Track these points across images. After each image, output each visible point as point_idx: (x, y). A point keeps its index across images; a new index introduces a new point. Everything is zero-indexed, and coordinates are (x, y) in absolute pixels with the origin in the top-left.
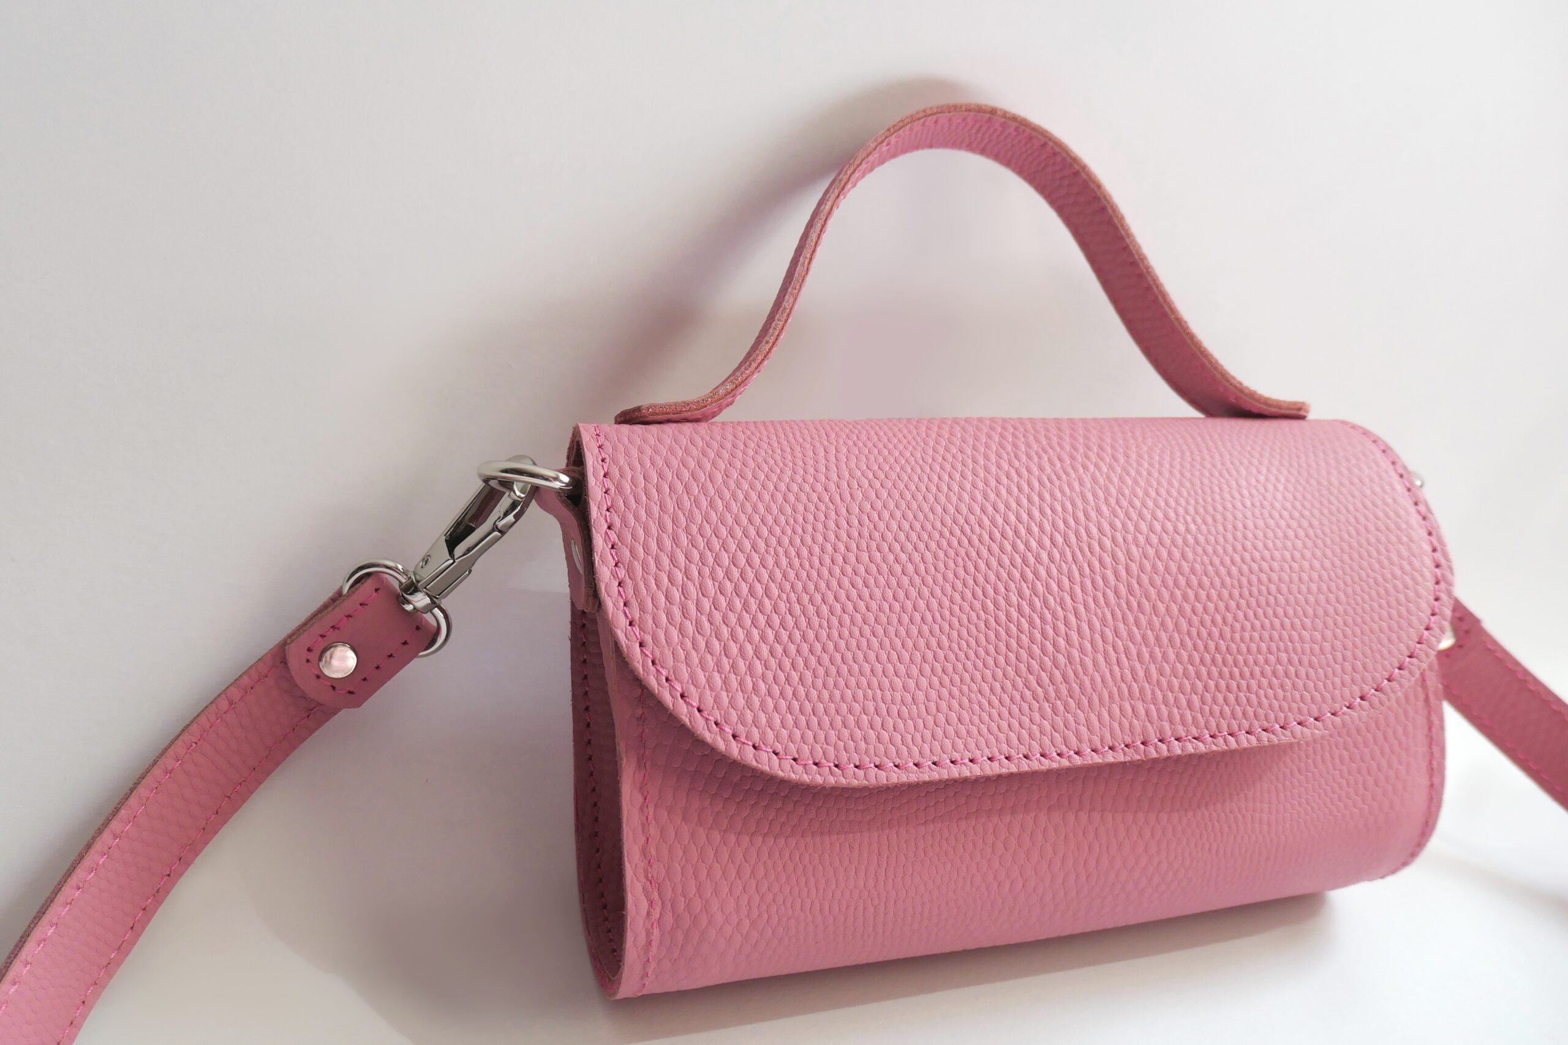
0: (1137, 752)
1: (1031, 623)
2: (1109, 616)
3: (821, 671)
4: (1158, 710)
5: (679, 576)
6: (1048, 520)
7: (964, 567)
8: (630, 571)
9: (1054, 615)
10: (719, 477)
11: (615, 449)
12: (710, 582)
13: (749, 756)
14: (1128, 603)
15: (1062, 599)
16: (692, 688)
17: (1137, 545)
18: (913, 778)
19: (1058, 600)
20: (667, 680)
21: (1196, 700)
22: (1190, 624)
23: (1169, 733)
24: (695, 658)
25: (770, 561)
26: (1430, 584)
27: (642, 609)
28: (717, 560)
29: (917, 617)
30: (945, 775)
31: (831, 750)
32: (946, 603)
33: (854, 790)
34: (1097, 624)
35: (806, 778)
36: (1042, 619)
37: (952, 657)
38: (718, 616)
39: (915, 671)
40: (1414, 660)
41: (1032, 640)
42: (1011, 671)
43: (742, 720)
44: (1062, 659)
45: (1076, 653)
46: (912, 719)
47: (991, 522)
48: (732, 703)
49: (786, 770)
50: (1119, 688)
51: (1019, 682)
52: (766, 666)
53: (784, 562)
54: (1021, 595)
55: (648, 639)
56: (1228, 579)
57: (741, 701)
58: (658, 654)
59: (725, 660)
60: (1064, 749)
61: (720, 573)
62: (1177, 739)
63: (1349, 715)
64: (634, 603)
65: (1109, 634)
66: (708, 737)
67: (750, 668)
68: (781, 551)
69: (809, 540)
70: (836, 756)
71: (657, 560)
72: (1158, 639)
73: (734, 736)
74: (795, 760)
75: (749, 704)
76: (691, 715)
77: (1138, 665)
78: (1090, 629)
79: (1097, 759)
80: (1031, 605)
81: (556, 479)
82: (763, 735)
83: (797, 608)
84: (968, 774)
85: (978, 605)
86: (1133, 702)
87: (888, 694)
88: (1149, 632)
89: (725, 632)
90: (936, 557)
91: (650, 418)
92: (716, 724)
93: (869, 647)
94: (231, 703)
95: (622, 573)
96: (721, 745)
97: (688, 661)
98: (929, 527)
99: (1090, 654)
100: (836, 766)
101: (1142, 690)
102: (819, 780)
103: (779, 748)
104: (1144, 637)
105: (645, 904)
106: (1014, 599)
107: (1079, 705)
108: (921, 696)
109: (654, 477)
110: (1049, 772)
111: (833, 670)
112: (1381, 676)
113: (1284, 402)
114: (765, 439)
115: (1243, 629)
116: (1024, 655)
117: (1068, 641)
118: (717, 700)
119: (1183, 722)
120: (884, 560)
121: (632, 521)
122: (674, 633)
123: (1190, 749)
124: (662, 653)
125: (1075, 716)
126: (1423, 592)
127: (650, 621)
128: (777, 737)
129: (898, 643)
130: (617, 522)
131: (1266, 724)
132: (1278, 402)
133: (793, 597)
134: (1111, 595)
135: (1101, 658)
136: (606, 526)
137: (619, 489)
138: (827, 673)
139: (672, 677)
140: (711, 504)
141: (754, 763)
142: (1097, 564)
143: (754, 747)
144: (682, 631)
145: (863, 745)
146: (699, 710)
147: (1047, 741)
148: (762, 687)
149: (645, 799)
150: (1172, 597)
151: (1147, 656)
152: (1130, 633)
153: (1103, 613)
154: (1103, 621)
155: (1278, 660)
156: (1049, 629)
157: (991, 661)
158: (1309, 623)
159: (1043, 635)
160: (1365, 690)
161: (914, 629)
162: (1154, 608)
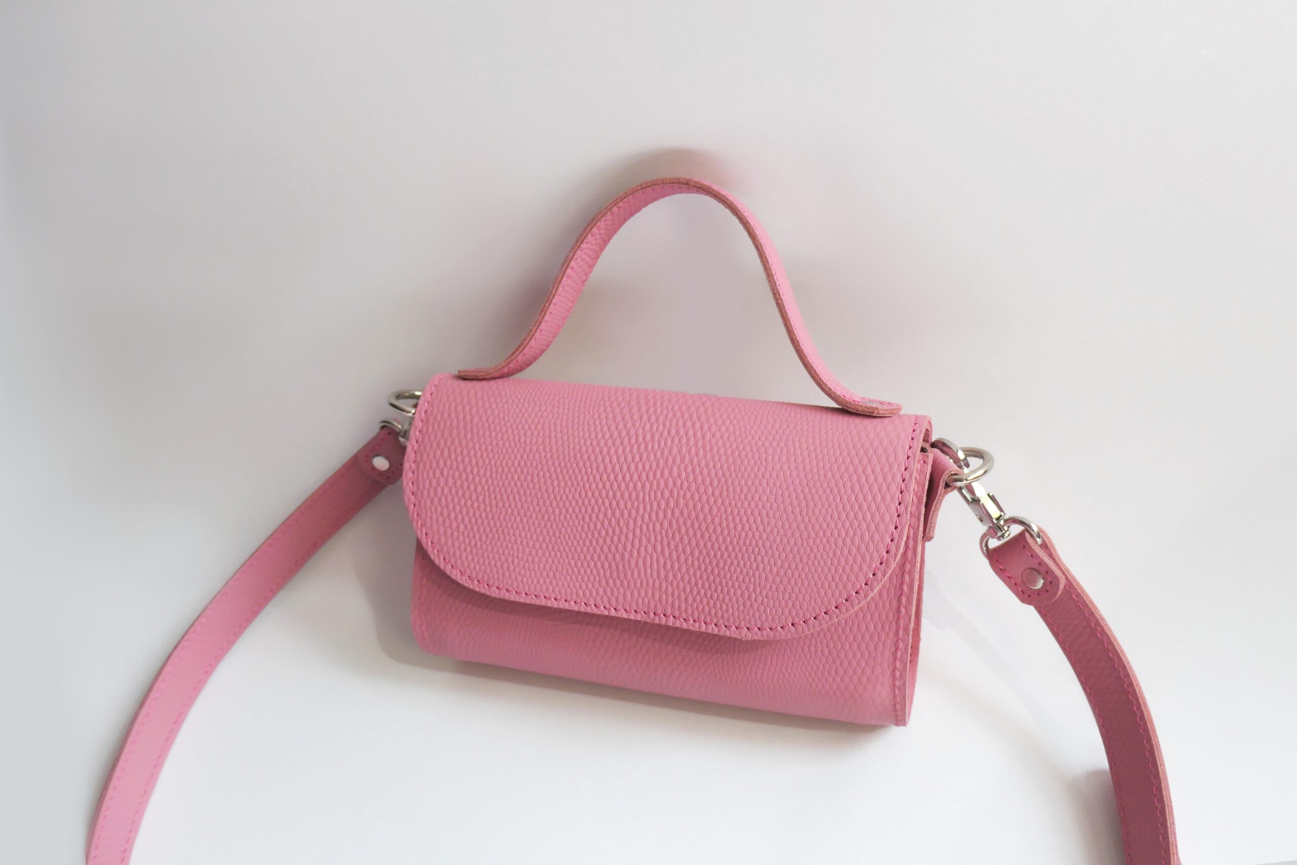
1: (607, 533)
2: (653, 538)
3: (490, 536)
4: (667, 597)
6: (638, 473)
8: (418, 467)
9: (621, 530)
14: (667, 531)
15: (628, 523)
17: (684, 499)
19: (626, 522)
21: (690, 598)
22: (700, 553)
23: (670, 612)
24: (434, 517)
27: (418, 487)
29: (547, 517)
31: (486, 579)
32: (564, 511)
34: (645, 542)
35: (471, 587)
36: (614, 531)
37: (559, 541)
38: (450, 497)
40: (837, 611)
42: (589, 557)
43: (449, 552)
44: (618, 557)
46: (529, 570)
47: (604, 468)
48: (446, 543)
49: (464, 581)
50: (647, 580)
51: (592, 563)
52: (466, 527)
56: (733, 531)
57: (450, 542)
59: (447, 520)
60: (608, 606)
63: (780, 632)
64: (415, 483)
65: (650, 548)
67: (458, 527)
70: (488, 580)
71: (431, 463)
72: (678, 557)
73: (445, 560)
74: (468, 576)
75: (453, 544)
76: (427, 543)
77: (662, 570)
78: (640, 543)
79: (625, 616)
82: (456, 563)
83: (487, 501)
86: (653, 590)
87: (520, 555)
88: (674, 552)
89: (451, 505)
90: (566, 485)
92: (437, 551)
93: (517, 528)
95: (415, 466)
97: (431, 518)
99: (635, 557)
100: (488, 585)
101: (661, 584)
103: (463, 569)
104: (670, 555)
106: (601, 516)
108: (537, 559)
111: (497, 536)
112: (809, 615)
115: (732, 563)
117: (625, 547)
118: (440, 540)
119: (680, 608)
120: (539, 482)
122: (429, 502)
123: (679, 624)
124: (422, 511)
125: (618, 589)
127: (420, 494)
128: (463, 564)
129: (533, 529)
131: (727, 623)
133: (487, 494)
135: (641, 562)
138: (493, 537)
140: (466, 435)
141: (450, 574)
142: (656, 506)
143: (451, 566)
144: (432, 502)
145: (501, 578)
146: (432, 543)
147: (599, 600)
148: (461, 538)
150: (695, 535)
151: (669, 566)
152: (663, 550)
153: (650, 535)
154: (649, 540)
155: (747, 588)
156: (616, 538)
157: (579, 549)
158: (775, 570)
159: (612, 540)
160: (797, 620)
161: (543, 523)
162: (681, 539)
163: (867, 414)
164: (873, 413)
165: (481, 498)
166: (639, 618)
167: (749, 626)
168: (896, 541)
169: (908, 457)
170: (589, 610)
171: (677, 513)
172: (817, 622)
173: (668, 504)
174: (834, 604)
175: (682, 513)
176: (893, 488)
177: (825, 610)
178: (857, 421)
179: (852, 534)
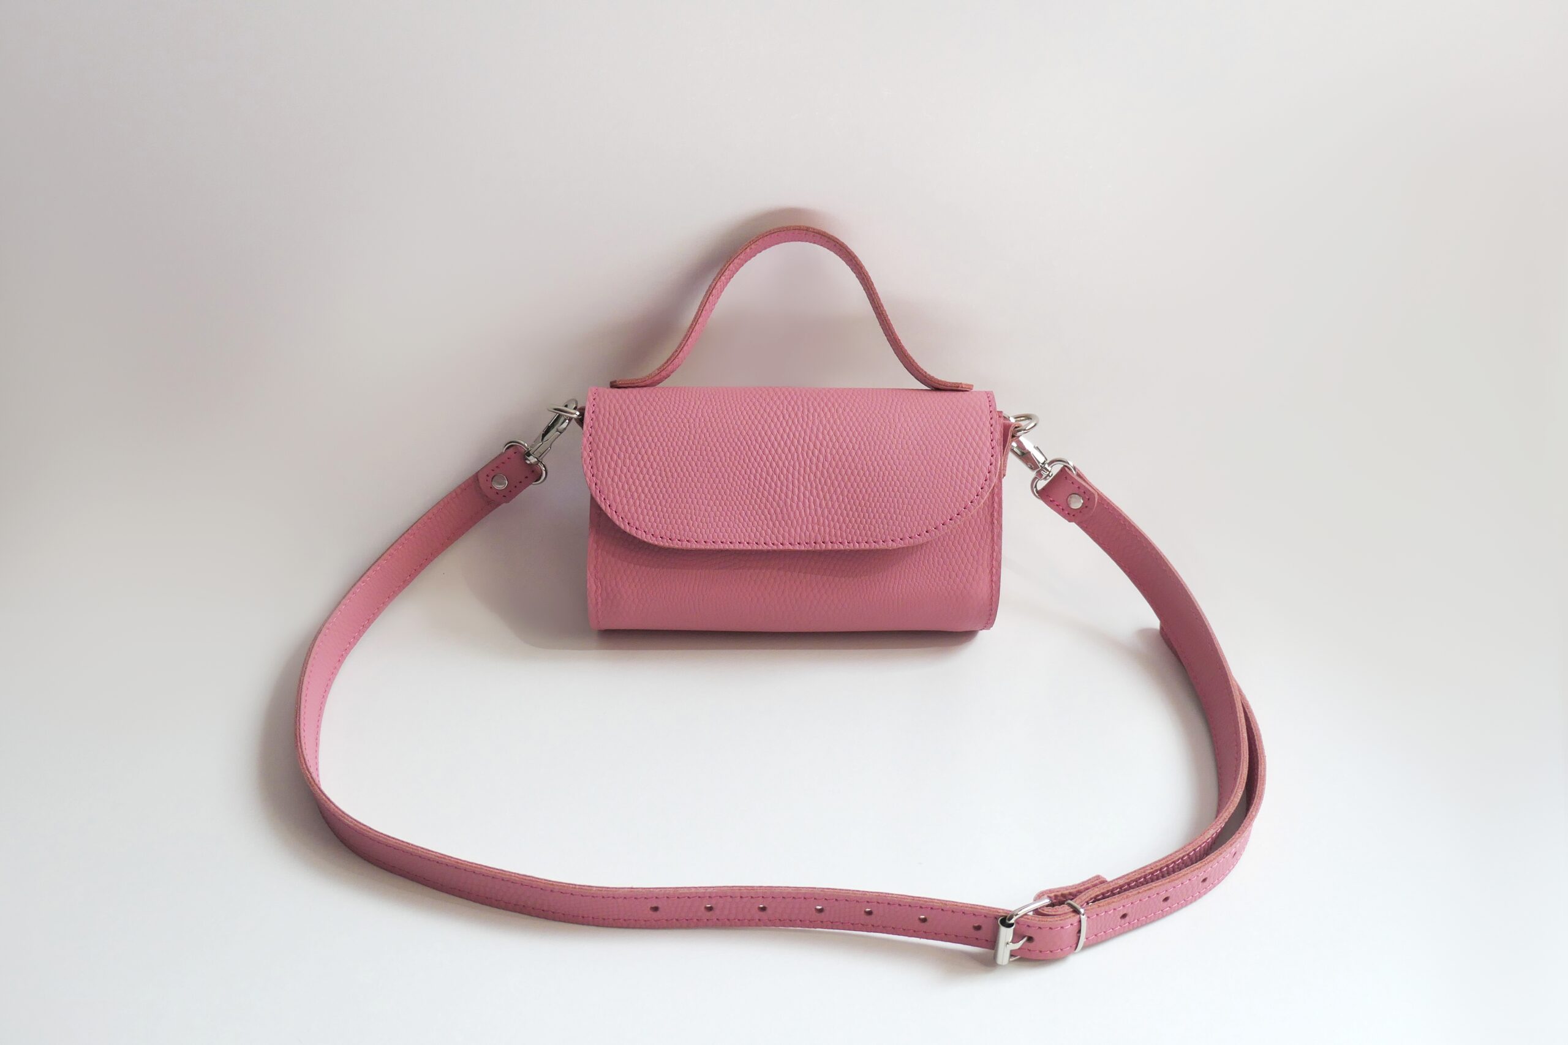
0: (811, 546)
1: (770, 487)
2: (809, 485)
3: (670, 500)
4: (825, 529)
5: (615, 457)
7: (744, 460)
8: (595, 454)
9: (782, 483)
10: (642, 414)
11: (600, 399)
12: (628, 461)
13: (633, 532)
14: (820, 480)
15: (787, 477)
16: (614, 503)
17: (831, 454)
18: (703, 547)
20: (604, 499)
21: (844, 527)
22: (849, 492)
23: (827, 539)
24: (617, 491)
25: (655, 452)
26: (982, 481)
27: (598, 470)
28: (633, 451)
29: (717, 480)
30: (717, 547)
31: (669, 534)
33: (678, 550)
34: (802, 489)
35: (656, 543)
36: (776, 485)
37: (730, 498)
38: (629, 475)
39: (712, 503)
40: (959, 516)
41: (769, 493)
42: (756, 507)
43: (632, 517)
44: (781, 503)
45: (789, 501)
46: (706, 523)
47: (762, 440)
48: (629, 510)
49: (649, 539)
50: (807, 518)
51: (760, 511)
52: (646, 496)
53: (661, 453)
54: (768, 473)
55: (599, 482)
56: (873, 472)
57: (633, 509)
58: (601, 488)
59: (629, 493)
60: (776, 542)
61: (633, 456)
62: (831, 543)
63: (917, 539)
64: (595, 467)
65: (807, 493)
66: (617, 523)
67: (639, 497)
68: (661, 448)
69: (675, 444)
71: (607, 450)
72: (831, 497)
73: (629, 524)
74: (653, 535)
75: (636, 511)
76: (612, 514)
77: (819, 509)
78: (798, 491)
79: (791, 547)
80: (772, 479)
81: (575, 414)
82: (640, 525)
83: (663, 474)
84: (728, 548)
85: (746, 477)
86: (813, 525)
87: (697, 512)
88: (828, 494)
89: (631, 481)
90: (731, 454)
91: (620, 386)
92: (622, 518)
93: (692, 492)
94: (456, 494)
95: (591, 454)
96: (622, 526)
98: (731, 440)
99: (796, 502)
100: (670, 539)
101: (818, 520)
102: (662, 544)
103: (647, 530)
104: (824, 496)
105: (594, 587)
106: (764, 475)
107: (786, 524)
108: (712, 514)
109: (613, 413)
110: (768, 551)
111: (675, 500)
112: (939, 523)
113: (950, 383)
114: (669, 397)
115: (875, 496)
116: (764, 500)
117: (786, 496)
118: (623, 508)
119: (836, 535)
120: (707, 455)
121: (600, 433)
122: (610, 480)
123: (836, 547)
124: (603, 488)
125: (783, 528)
126: (975, 484)
127: (600, 475)
128: (646, 525)
129: (706, 491)
130: (594, 432)
131: (875, 540)
132: (945, 382)
133: (663, 468)
134: (812, 476)
135: (801, 504)
136: (589, 435)
137: (597, 418)
138: (672, 501)
139: (606, 498)
140: (635, 427)
141: (635, 535)
142: (808, 462)
143: (636, 529)
144: (613, 480)
145: (683, 532)
146: (616, 512)
148: (643, 505)
149: (597, 546)
150: (843, 479)
151: (824, 504)
152: (818, 494)
153: (806, 484)
154: (806, 488)
155: (889, 512)
156: (778, 490)
157: (748, 502)
158: (909, 495)
159: (775, 492)
160: (930, 527)
161: (715, 486)
162: (832, 483)
163: (955, 389)
164: (958, 387)
165: (657, 472)
166: (803, 548)
167: (893, 538)
168: (994, 464)
169: (991, 412)
170: (760, 547)
171: (827, 464)
172: (945, 527)
173: (818, 459)
174: (956, 512)
175: (830, 464)
176: (986, 430)
177: (950, 518)
178: (947, 394)
179: (962, 463)
